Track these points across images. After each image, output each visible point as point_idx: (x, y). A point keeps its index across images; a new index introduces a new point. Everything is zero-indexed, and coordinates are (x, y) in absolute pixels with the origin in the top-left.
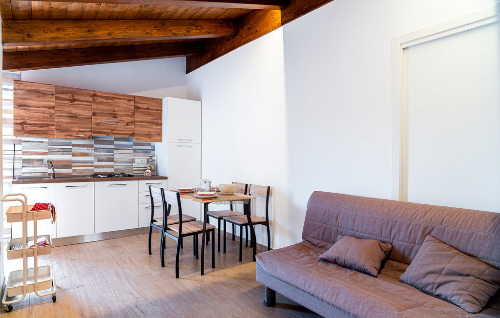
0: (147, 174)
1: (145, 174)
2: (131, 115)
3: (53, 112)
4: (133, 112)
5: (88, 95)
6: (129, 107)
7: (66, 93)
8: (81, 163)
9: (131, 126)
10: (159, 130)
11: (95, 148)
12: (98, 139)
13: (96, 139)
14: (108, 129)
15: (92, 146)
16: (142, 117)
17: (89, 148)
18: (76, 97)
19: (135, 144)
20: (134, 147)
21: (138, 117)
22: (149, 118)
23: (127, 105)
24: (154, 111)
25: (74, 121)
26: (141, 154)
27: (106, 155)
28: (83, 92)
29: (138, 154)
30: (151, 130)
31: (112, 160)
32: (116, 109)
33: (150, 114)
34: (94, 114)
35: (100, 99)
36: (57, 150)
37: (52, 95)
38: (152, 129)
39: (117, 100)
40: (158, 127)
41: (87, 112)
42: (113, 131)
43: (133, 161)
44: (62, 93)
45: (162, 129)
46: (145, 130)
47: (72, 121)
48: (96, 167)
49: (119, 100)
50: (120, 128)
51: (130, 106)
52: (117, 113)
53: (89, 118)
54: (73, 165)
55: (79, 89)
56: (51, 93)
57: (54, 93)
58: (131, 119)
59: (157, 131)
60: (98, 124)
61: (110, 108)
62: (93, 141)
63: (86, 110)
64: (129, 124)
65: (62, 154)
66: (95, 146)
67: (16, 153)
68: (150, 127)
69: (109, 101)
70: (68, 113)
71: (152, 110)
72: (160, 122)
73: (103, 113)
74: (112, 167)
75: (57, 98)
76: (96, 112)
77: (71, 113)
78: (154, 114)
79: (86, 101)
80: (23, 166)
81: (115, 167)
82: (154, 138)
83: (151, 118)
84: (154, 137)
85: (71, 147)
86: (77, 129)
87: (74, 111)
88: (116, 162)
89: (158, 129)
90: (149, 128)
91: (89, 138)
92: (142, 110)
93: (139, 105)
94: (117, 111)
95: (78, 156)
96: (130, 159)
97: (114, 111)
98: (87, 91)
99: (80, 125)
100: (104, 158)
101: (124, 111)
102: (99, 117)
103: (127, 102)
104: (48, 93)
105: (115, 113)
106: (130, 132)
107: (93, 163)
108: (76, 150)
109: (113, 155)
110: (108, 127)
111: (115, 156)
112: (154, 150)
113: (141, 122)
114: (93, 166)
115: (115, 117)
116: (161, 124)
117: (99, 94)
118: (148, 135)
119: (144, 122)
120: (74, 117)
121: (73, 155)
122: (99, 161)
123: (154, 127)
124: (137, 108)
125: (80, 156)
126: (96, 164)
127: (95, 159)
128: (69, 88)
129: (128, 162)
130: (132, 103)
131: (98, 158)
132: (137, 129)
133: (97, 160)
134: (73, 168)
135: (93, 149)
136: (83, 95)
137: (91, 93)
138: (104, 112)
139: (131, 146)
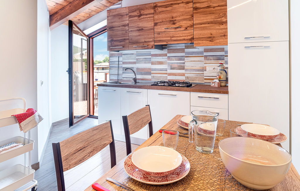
0: (213, 84)
1: (211, 84)
2: (189, 18)
3: (128, 29)
4: (191, 15)
5: (151, 8)
6: (187, 10)
7: (135, 11)
8: (158, 70)
9: (190, 31)
10: (224, 30)
11: (168, 57)
12: (171, 48)
13: (169, 48)
14: (167, 37)
15: (166, 55)
16: (202, 18)
17: (164, 57)
18: (142, 12)
19: (206, 50)
20: (205, 54)
21: (198, 19)
22: (210, 18)
23: (185, 8)
24: (216, 8)
25: (141, 33)
26: (213, 61)
27: (177, 63)
28: (147, 6)
29: (209, 62)
30: (214, 32)
31: (183, 68)
32: (174, 15)
33: (211, 13)
34: (156, 24)
35: (160, 9)
36: (142, 60)
37: (127, 15)
38: (215, 30)
39: (175, 6)
40: (222, 27)
41: (150, 23)
42: (172, 38)
43: (204, 69)
44: (133, 12)
45: (227, 28)
46: (206, 33)
47: (140, 34)
48: (170, 74)
49: (177, 6)
50: (178, 34)
51: (189, 8)
52: (175, 19)
53: (152, 29)
54: (152, 72)
55: (144, 5)
56: (126, 14)
57: (128, 13)
58: (189, 23)
59: (221, 31)
60: (159, 33)
61: (169, 15)
62: (166, 50)
63: (149, 22)
64: (188, 29)
65: (145, 63)
66: (169, 55)
67: (120, 62)
68: (212, 28)
69: (168, 9)
70: (137, 27)
71: (214, 7)
72: (225, 20)
73: (163, 22)
74: (183, 75)
75: (130, 17)
76: (157, 22)
77: (139, 27)
78: (217, 11)
79: (150, 14)
80: (123, 73)
81: (186, 75)
82: (218, 41)
83: (213, 16)
84: (218, 39)
85: (150, 57)
86: (143, 40)
87: (141, 24)
88: (186, 70)
89: (222, 29)
90: (210, 29)
91: (152, 47)
92: (202, 10)
93: (198, 5)
94: (176, 17)
95: (155, 64)
96: (200, 67)
97: (173, 18)
98: (150, 5)
99: (145, 37)
100: (176, 66)
101: (183, 15)
102: (159, 27)
103: (185, 5)
104: (124, 14)
105: (174, 19)
106: (189, 37)
107: (167, 71)
108: (155, 59)
109: (184, 63)
110: (167, 35)
111: (186, 64)
112: (227, 56)
113: (201, 24)
114: (166, 74)
115: (174, 24)
116: (226, 22)
117: (159, 5)
118: (210, 37)
119: (204, 24)
120: (141, 30)
121: (153, 63)
122: (172, 69)
123: (218, 27)
124: (196, 9)
125: (157, 65)
126: (169, 71)
127: (168, 66)
128: (137, 6)
129: (198, 70)
130: (191, 5)
131: (171, 66)
132: (197, 33)
133: (169, 68)
134: (152, 75)
135: (167, 57)
136: (147, 9)
137: (153, 5)
138: (164, 20)
139: (201, 53)
